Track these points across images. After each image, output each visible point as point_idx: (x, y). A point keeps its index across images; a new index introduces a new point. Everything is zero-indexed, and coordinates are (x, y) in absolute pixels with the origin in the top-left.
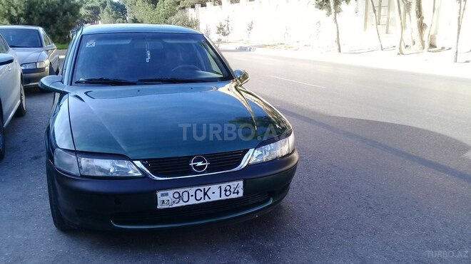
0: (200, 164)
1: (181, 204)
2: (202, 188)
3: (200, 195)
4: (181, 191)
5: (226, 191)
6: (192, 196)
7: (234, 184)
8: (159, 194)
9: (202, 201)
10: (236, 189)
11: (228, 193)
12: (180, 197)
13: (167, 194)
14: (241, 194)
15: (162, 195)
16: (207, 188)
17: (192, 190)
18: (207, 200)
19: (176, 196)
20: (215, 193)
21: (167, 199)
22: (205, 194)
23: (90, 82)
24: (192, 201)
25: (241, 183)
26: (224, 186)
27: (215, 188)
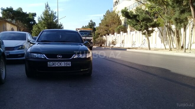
0: (59, 56)
1: (54, 66)
2: (59, 62)
3: (59, 64)
4: (54, 62)
5: (66, 64)
6: (57, 64)
7: (68, 62)
8: (48, 63)
9: (59, 66)
10: (69, 64)
11: (67, 65)
12: (54, 64)
13: (50, 63)
14: (70, 65)
15: (49, 63)
16: (61, 62)
17: (57, 63)
18: (61, 66)
19: (53, 63)
20: (63, 64)
21: (50, 64)
22: (60, 64)
23: (42, 41)
24: (57, 66)
25: (70, 62)
26: (65, 62)
27: (63, 63)
